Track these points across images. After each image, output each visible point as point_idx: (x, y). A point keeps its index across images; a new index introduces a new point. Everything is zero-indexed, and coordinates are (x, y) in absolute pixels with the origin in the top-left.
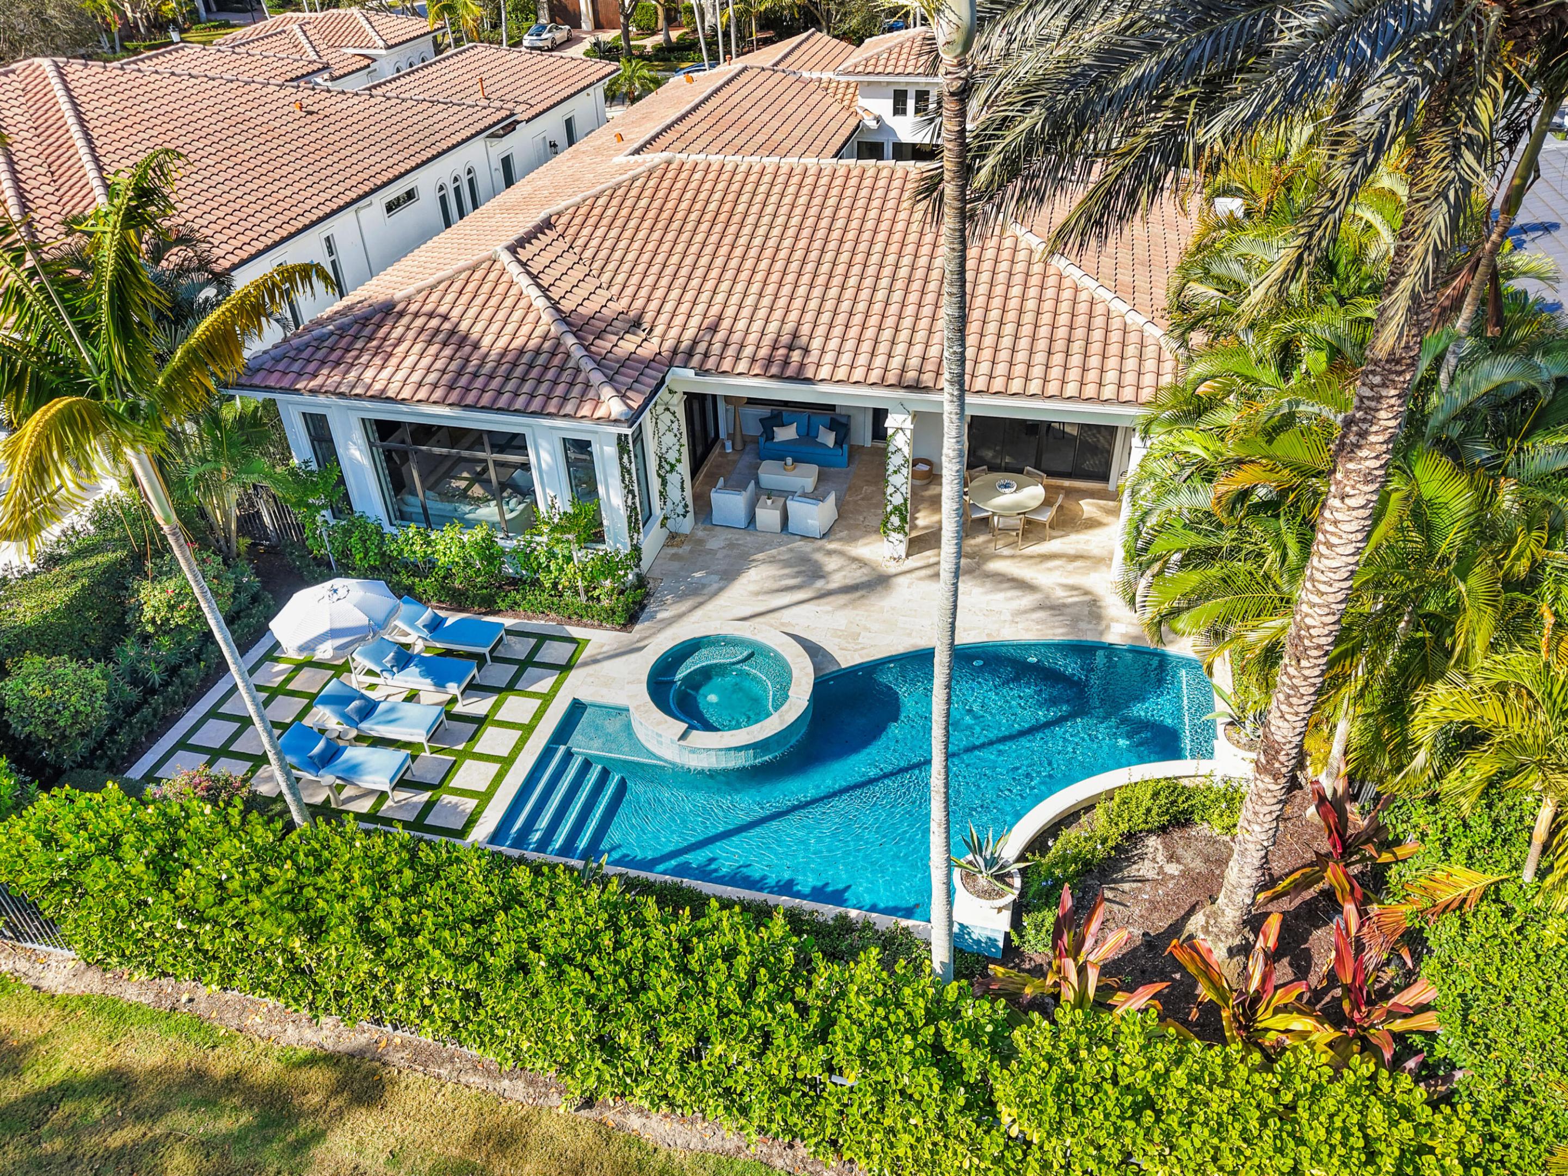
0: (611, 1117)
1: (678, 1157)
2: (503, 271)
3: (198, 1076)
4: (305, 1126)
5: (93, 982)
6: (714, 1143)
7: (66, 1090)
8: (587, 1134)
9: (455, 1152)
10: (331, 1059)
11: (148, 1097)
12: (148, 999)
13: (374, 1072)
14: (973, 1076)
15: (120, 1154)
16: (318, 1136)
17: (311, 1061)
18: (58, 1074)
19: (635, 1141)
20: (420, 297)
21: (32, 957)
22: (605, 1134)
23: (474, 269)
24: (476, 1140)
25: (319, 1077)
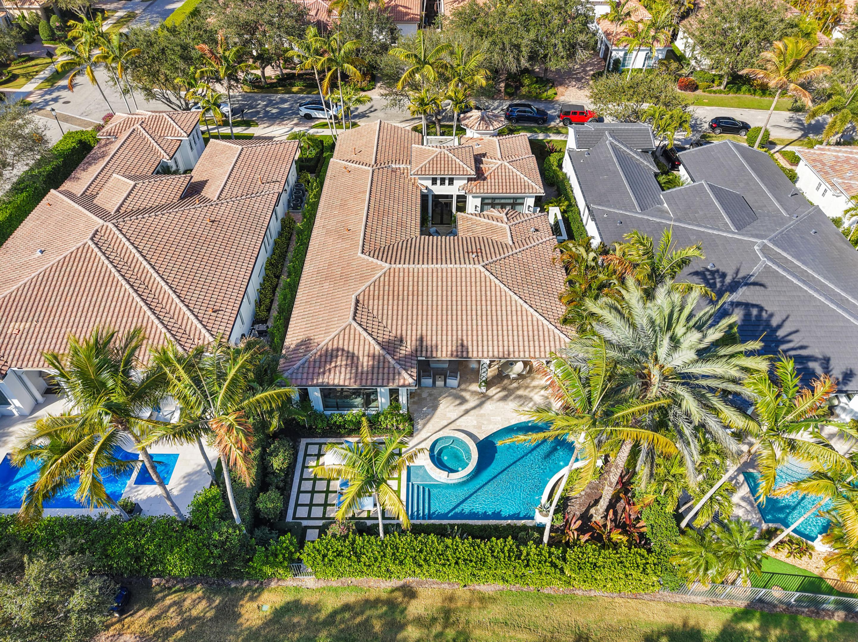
0: (471, 588)
1: (491, 593)
2: (355, 330)
3: (367, 601)
4: (401, 607)
5: (322, 584)
6: (497, 588)
7: (335, 613)
8: (468, 593)
9: (439, 604)
10: (397, 589)
11: (357, 609)
12: (340, 584)
13: (410, 590)
14: (560, 567)
15: (359, 624)
16: (405, 609)
17: (393, 591)
18: (330, 610)
19: (479, 592)
20: (330, 343)
21: (300, 580)
22: (473, 592)
23: (345, 329)
24: (443, 601)
25: (397, 594)
